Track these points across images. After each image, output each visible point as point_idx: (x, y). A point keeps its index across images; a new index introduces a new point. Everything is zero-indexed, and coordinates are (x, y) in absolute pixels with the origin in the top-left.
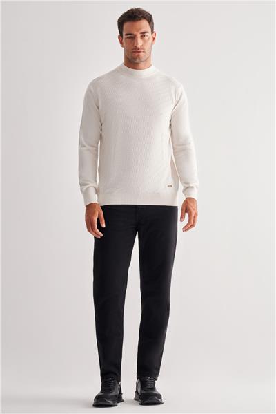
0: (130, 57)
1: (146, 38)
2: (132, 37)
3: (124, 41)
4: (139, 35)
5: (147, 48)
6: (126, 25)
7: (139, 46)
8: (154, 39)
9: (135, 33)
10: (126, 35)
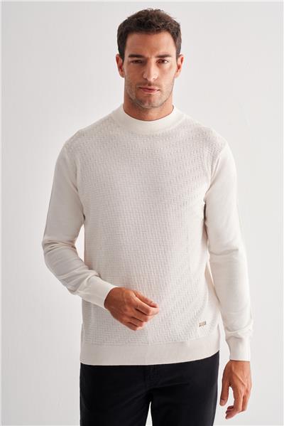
0: (134, 98)
1: (166, 66)
2: (141, 61)
3: (125, 67)
4: (153, 60)
5: (165, 84)
6: (132, 39)
7: (152, 80)
8: (179, 67)
9: (147, 55)
10: (131, 56)
